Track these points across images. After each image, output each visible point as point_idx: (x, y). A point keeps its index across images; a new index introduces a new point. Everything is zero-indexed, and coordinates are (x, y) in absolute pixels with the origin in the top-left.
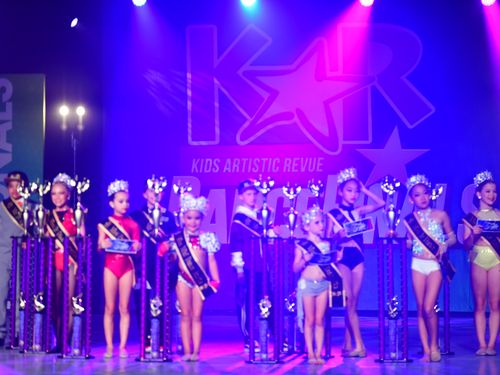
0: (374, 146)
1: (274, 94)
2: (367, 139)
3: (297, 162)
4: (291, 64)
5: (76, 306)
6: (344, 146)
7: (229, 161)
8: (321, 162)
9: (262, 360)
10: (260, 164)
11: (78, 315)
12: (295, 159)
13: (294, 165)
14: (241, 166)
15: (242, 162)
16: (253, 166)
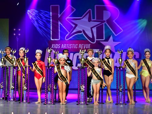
0: (105, 41)
1: (76, 25)
2: (103, 39)
3: (83, 45)
4: (81, 17)
5: (25, 87)
6: (96, 41)
7: (63, 45)
8: (90, 45)
9: (82, 104)
10: (72, 46)
11: (25, 90)
12: (82, 44)
13: (82, 46)
14: (66, 46)
15: (66, 45)
16: (70, 46)
